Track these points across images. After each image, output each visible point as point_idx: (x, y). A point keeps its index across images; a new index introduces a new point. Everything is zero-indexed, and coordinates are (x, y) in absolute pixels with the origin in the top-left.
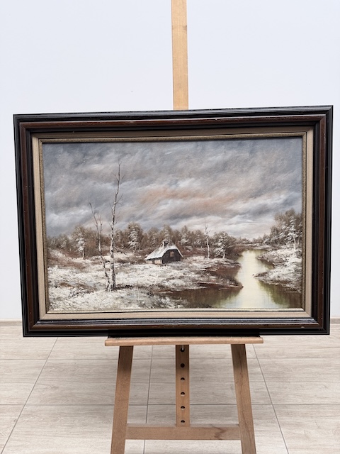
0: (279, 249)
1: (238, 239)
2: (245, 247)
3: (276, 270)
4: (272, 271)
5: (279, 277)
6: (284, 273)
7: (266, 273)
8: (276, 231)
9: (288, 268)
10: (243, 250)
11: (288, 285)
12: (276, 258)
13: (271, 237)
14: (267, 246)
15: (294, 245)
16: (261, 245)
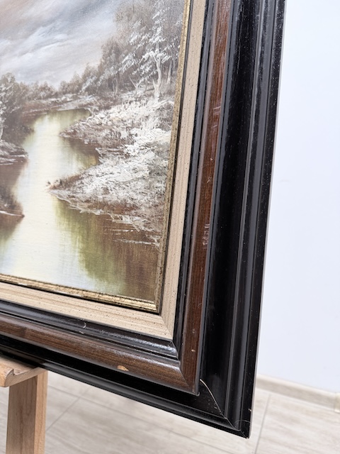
0: (115, 102)
1: (32, 88)
2: (42, 106)
3: (102, 168)
4: (92, 171)
5: (106, 191)
6: (121, 179)
7: (77, 178)
8: (114, 52)
9: (132, 164)
10: (38, 116)
11: (127, 220)
12: (107, 132)
13: (101, 72)
14: (88, 99)
15: (156, 86)
16: (75, 98)
